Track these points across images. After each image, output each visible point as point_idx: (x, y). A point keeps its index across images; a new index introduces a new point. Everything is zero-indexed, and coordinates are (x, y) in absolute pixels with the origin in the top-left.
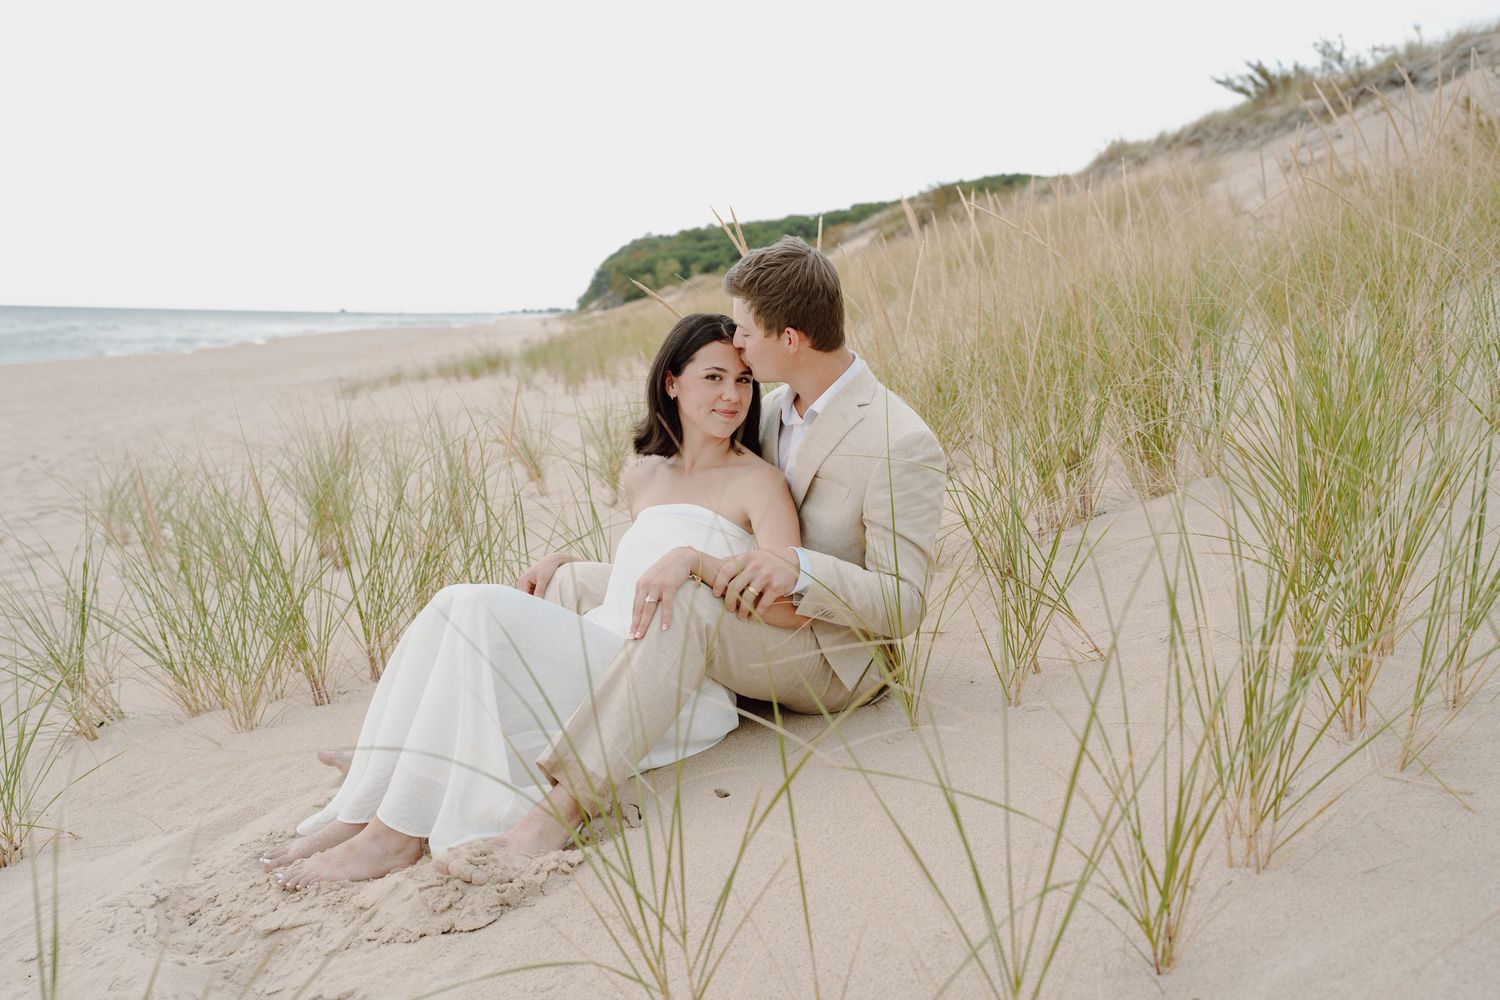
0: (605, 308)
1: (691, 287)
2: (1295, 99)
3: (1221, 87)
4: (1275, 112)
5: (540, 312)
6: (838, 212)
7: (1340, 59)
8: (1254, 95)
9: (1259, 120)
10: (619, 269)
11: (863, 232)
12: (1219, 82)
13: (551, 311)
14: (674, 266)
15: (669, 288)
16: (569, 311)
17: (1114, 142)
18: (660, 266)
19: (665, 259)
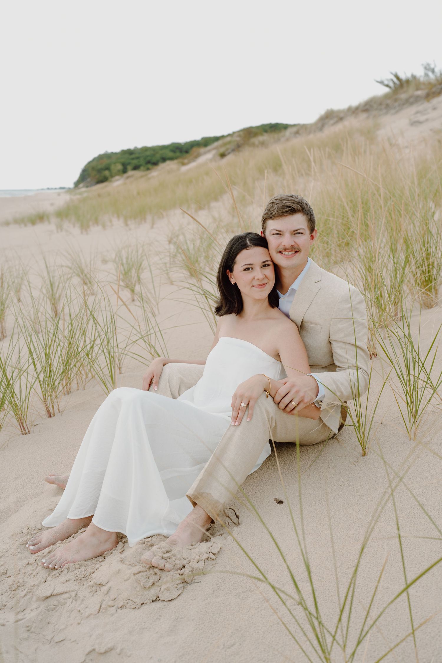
0: (87, 187)
1: (128, 177)
2: (411, 91)
3: (378, 84)
4: (403, 96)
5: (56, 189)
6: (195, 141)
7: (433, 71)
8: (393, 88)
9: (396, 100)
10: (93, 168)
11: (209, 151)
12: (378, 82)
13: (61, 188)
14: (120, 167)
15: (117, 177)
16: (70, 189)
17: (328, 110)
18: (112, 167)
19: (115, 163)
